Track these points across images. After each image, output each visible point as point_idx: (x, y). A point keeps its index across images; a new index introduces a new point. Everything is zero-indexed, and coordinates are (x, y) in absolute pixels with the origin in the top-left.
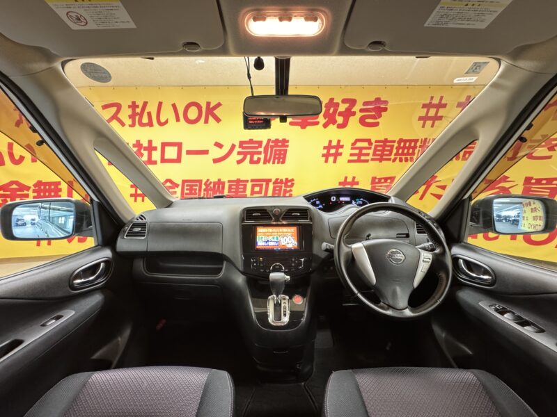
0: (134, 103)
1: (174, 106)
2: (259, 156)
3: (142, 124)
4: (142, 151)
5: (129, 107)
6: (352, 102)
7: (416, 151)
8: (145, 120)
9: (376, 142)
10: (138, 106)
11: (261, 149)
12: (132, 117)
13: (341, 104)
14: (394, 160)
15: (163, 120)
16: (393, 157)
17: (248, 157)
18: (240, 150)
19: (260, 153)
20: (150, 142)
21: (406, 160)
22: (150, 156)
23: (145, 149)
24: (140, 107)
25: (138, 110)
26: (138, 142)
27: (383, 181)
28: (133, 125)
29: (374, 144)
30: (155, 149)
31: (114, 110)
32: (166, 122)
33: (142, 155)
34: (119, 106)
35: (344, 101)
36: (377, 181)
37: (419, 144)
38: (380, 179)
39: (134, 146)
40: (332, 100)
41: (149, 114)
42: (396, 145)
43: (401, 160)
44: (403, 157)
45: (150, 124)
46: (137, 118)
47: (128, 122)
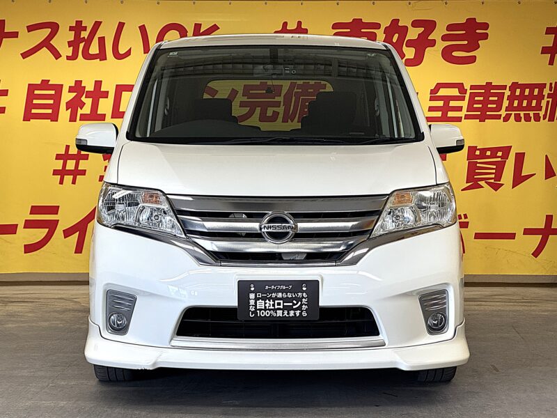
0: (79, 23)
1: (143, 29)
2: (276, 109)
3: (87, 56)
4: (83, 99)
5: (71, 29)
6: (429, 26)
7: (544, 104)
8: (94, 49)
9: (472, 87)
10: (85, 29)
11: (281, 99)
12: (73, 44)
13: (411, 29)
14: (506, 119)
15: (122, 51)
16: (503, 113)
17: (258, 110)
18: (245, 99)
19: (277, 104)
20: (98, 84)
21: (528, 118)
22: (95, 106)
23: (89, 95)
24: (89, 30)
25: (85, 34)
26: (78, 83)
27: (488, 153)
28: (73, 57)
29: (469, 91)
30: (106, 95)
31: (46, 32)
32: (128, 53)
33: (82, 105)
34: (54, 27)
35: (416, 24)
36: (478, 153)
37: (546, 92)
38: (483, 151)
39: (71, 90)
40: (395, 22)
41: (102, 40)
42: (507, 93)
43: (518, 119)
44: (522, 113)
45: (102, 56)
46: (82, 45)
47: (66, 51)
